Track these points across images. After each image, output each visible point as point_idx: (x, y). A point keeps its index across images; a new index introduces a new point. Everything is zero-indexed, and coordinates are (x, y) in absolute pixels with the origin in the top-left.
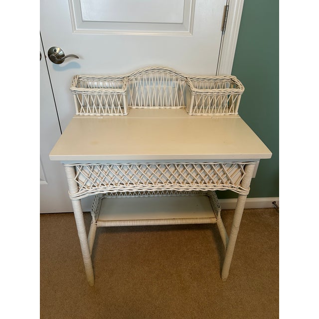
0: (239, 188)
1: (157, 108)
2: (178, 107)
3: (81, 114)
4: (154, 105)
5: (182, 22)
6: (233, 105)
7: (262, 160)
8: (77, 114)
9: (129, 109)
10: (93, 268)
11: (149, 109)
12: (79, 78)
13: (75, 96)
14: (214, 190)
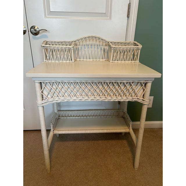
0: (143, 100)
1: (91, 60)
2: (104, 60)
3: (47, 61)
4: (90, 59)
5: (105, 12)
6: (136, 57)
7: (155, 78)
8: (45, 61)
9: (75, 60)
10: (50, 162)
11: (87, 61)
12: (47, 42)
13: (44, 50)
14: (127, 101)
